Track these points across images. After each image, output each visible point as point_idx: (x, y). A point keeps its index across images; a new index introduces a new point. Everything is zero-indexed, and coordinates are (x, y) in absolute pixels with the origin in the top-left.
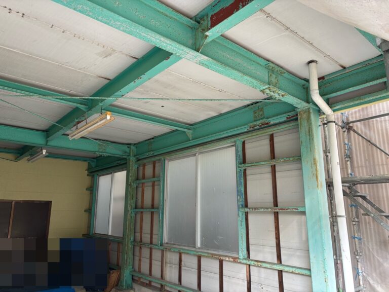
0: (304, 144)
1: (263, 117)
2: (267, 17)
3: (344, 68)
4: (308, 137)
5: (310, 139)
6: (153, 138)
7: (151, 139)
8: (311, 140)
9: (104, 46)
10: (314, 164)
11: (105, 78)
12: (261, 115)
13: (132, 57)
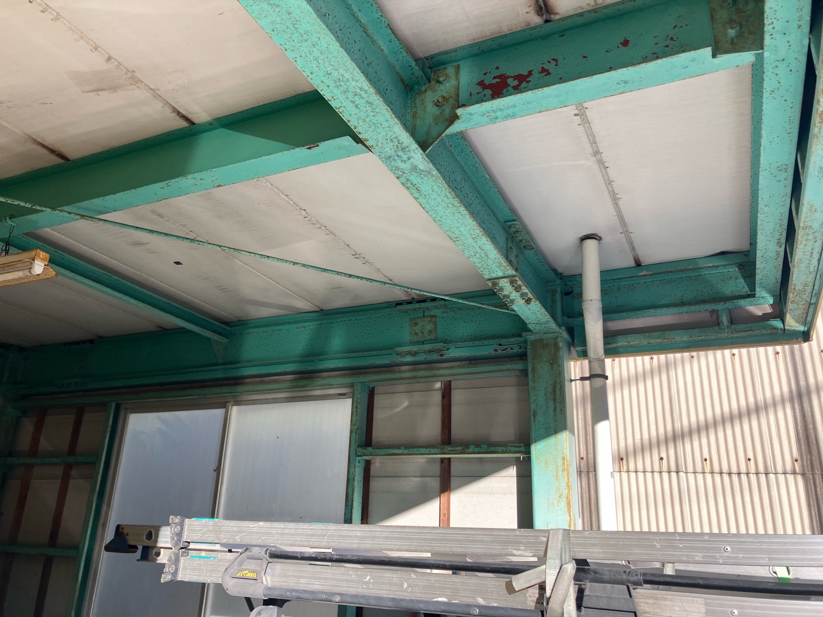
0: (540, 418)
1: (432, 337)
2: (576, 115)
3: (638, 264)
4: (551, 403)
5: (555, 410)
6: (91, 342)
7: (84, 342)
8: (558, 411)
9: (109, 59)
10: (563, 470)
11: (52, 151)
12: (430, 332)
13: (179, 113)
